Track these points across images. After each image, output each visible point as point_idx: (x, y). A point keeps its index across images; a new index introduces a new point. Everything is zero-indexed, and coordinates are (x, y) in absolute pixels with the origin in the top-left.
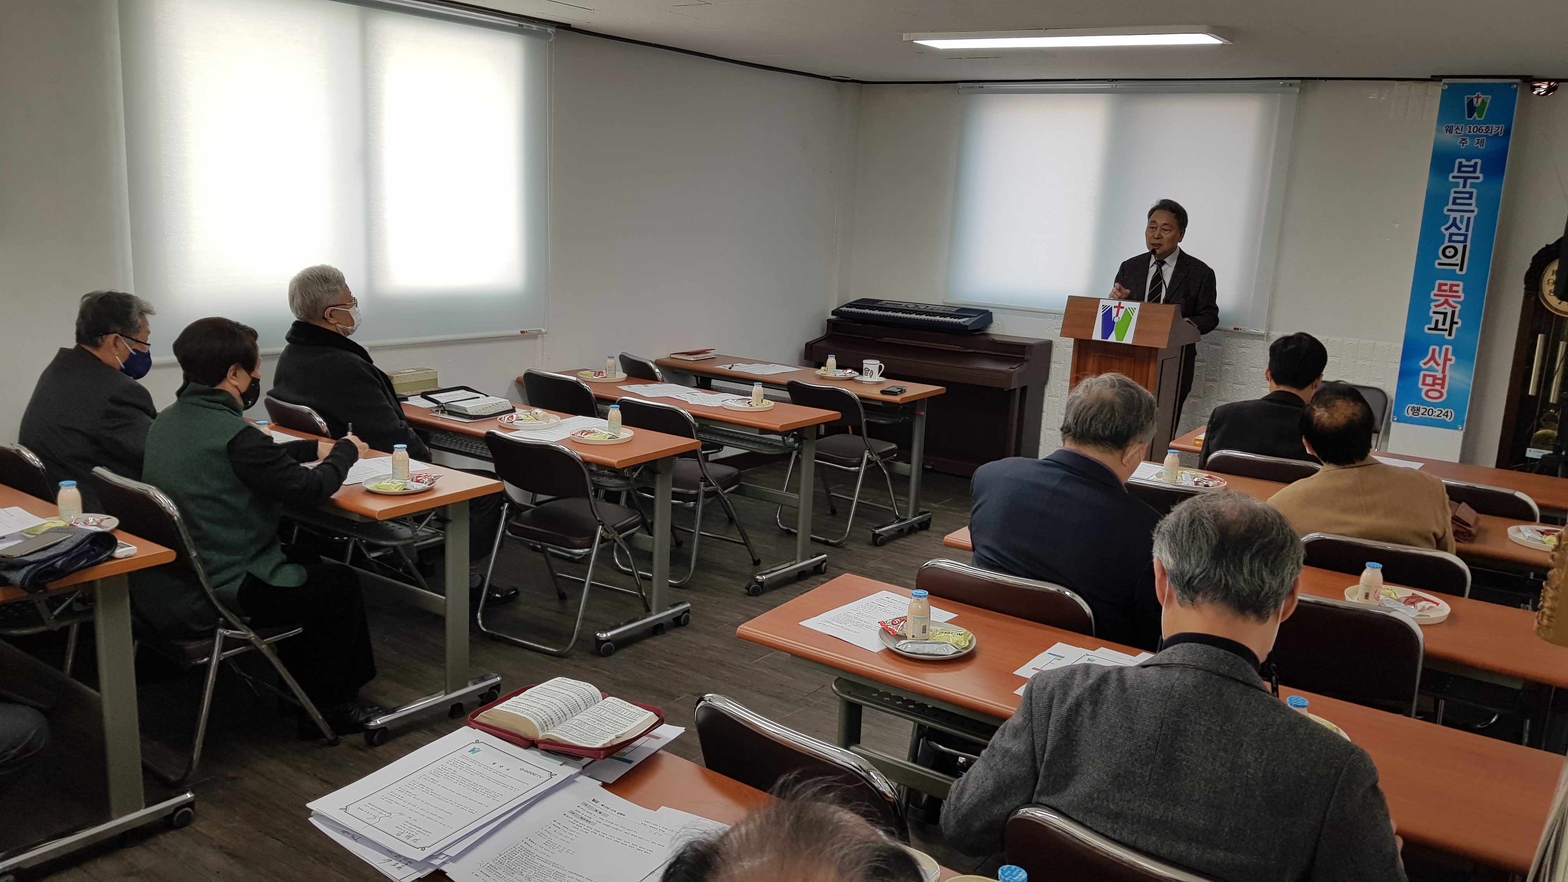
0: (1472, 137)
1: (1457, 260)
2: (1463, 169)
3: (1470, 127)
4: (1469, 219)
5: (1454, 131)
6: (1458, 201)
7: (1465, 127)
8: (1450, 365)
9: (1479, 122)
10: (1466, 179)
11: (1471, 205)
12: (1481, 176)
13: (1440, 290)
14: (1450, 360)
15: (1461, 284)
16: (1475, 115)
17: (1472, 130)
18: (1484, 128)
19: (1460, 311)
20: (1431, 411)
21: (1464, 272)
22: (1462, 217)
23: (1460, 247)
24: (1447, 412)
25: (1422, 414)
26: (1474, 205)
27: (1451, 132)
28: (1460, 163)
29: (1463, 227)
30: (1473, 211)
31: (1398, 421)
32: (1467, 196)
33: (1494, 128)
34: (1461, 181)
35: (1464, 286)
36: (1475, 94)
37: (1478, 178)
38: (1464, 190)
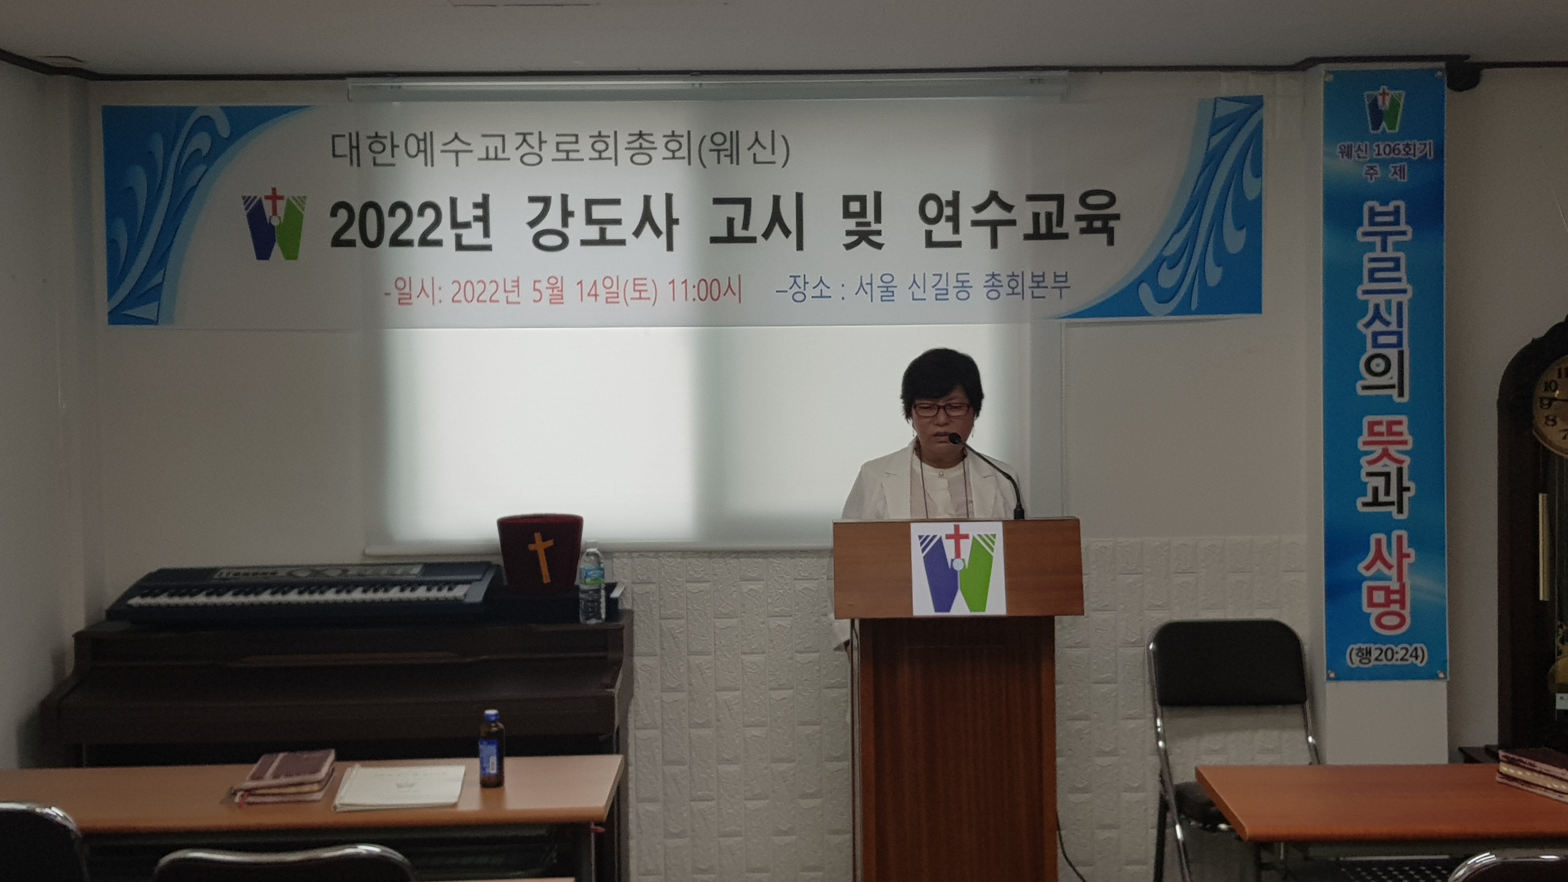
0: (1385, 163)
1: (1392, 378)
2: (1378, 219)
3: (1378, 146)
4: (1400, 305)
5: (1353, 153)
6: (1378, 275)
7: (1371, 145)
8: (1410, 565)
9: (1393, 138)
10: (1384, 235)
11: (1398, 280)
12: (1409, 230)
13: (1372, 433)
14: (1408, 556)
15: (1404, 418)
16: (1384, 125)
17: (1382, 152)
18: (1401, 147)
19: (1409, 467)
20: (1389, 653)
21: (1406, 399)
22: (1388, 303)
23: (1392, 354)
24: (1416, 649)
25: (1377, 659)
26: (1404, 278)
27: (1349, 155)
28: (1371, 209)
29: (1393, 319)
30: (1404, 291)
31: (1337, 679)
32: (1391, 265)
33: (1418, 145)
34: (1378, 240)
35: (1409, 421)
36: (1379, 89)
37: (1404, 233)
38: (1384, 255)
